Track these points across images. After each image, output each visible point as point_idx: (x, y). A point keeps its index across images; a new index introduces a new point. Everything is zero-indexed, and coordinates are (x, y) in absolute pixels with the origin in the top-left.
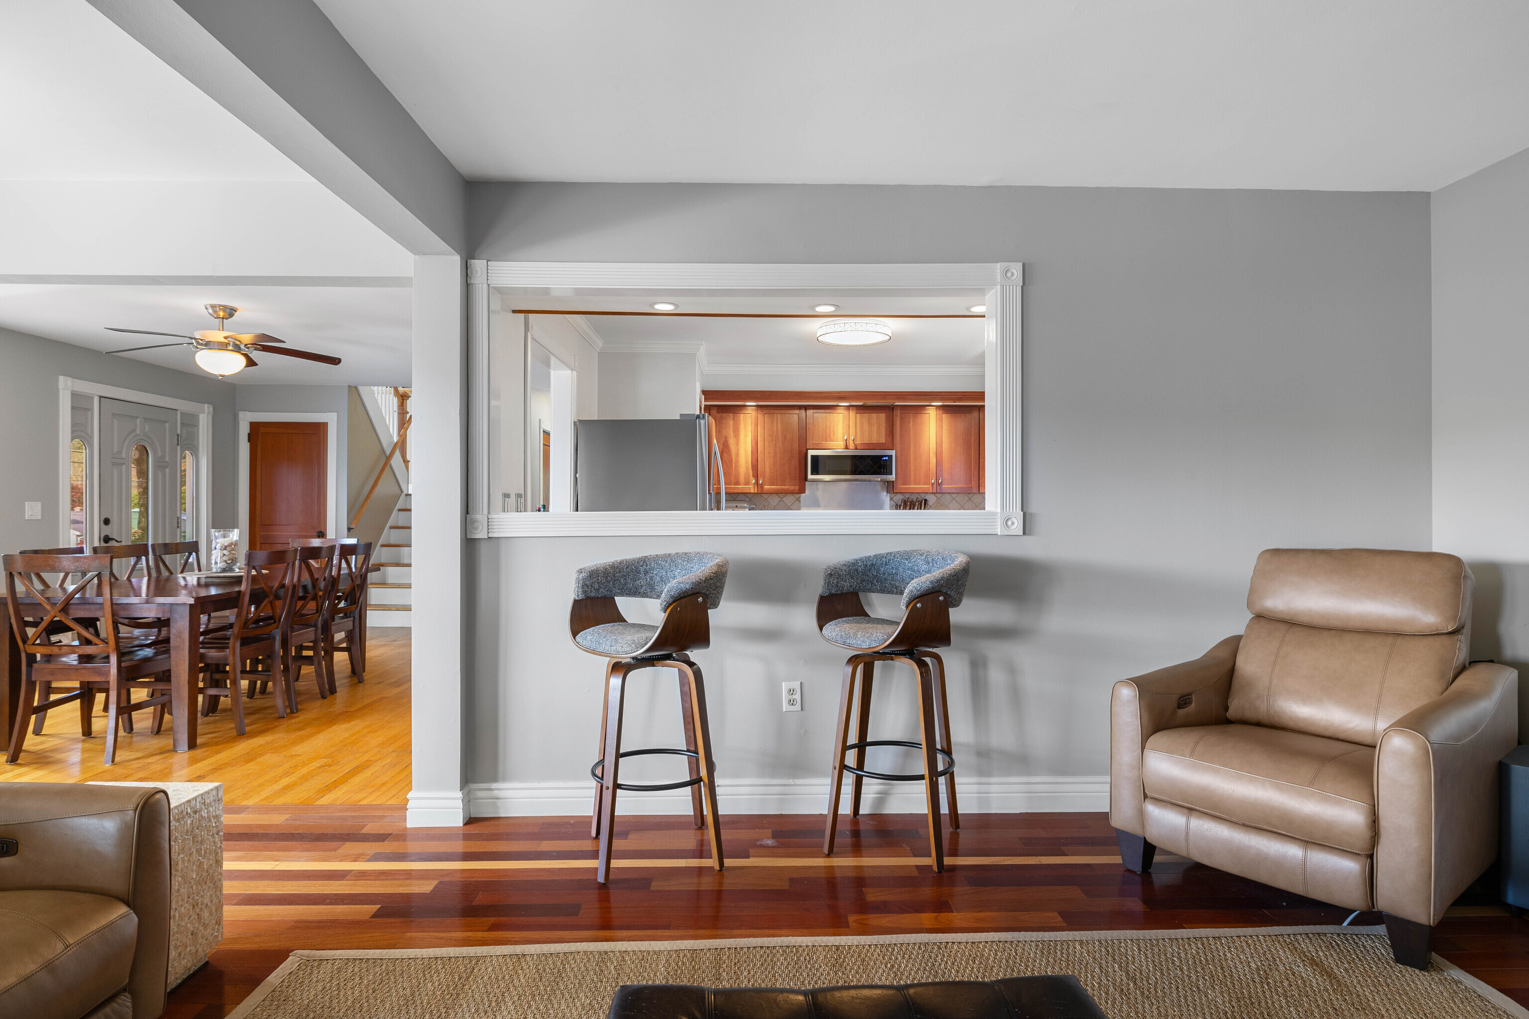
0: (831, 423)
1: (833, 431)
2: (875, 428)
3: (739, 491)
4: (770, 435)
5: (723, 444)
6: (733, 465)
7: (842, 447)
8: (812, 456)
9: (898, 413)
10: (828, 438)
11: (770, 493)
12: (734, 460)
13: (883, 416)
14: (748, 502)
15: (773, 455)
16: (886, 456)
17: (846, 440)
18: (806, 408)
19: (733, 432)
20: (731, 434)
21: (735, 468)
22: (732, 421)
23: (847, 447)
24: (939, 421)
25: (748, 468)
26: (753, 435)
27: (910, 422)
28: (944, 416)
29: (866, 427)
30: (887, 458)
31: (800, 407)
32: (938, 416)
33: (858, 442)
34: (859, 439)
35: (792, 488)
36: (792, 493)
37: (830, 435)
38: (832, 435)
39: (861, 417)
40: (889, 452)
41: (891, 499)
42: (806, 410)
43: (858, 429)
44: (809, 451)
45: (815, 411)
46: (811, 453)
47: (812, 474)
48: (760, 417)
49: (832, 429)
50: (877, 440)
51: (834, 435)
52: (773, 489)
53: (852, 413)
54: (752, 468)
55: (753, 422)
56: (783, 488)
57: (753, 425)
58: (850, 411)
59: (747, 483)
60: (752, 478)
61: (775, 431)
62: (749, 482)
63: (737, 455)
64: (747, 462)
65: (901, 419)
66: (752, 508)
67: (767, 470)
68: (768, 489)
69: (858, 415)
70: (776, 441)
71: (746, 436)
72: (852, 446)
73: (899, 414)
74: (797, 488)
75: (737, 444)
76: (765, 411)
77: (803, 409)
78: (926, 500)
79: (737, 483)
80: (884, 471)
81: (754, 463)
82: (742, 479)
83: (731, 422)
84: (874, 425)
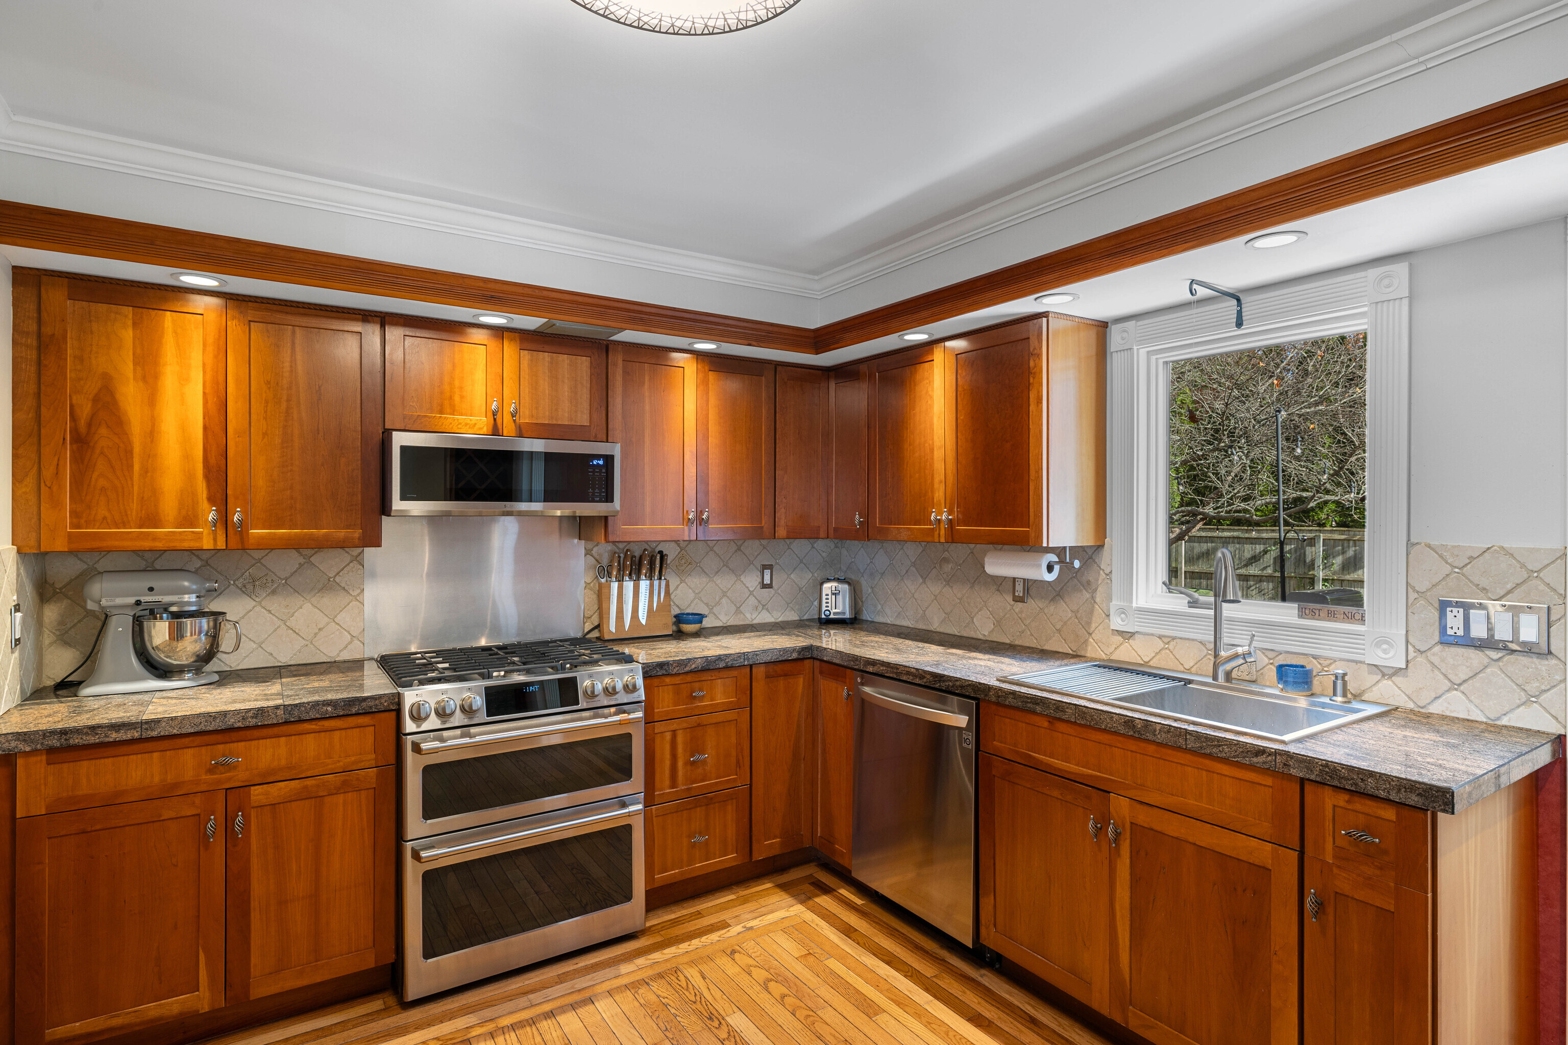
0: (454, 366)
1: (461, 388)
2: (565, 391)
3: (159, 545)
4: (268, 383)
5: (96, 400)
6: (137, 467)
7: (485, 430)
8: (404, 449)
9: (617, 360)
10: (446, 403)
11: (270, 546)
12: (137, 449)
13: (583, 363)
14: (196, 572)
15: (278, 440)
16: (598, 457)
17: (494, 414)
18: (384, 319)
19: (135, 364)
20: (128, 369)
21: (145, 471)
22: (131, 333)
23: (496, 431)
24: (703, 384)
25: (190, 476)
26: (208, 377)
27: (644, 383)
28: (712, 376)
29: (544, 385)
30: (601, 462)
31: (366, 316)
32: (701, 376)
33: (525, 419)
34: (527, 413)
35: (342, 533)
36: (342, 545)
37: (451, 398)
38: (457, 398)
39: (532, 360)
40: (602, 448)
41: (588, 552)
42: (383, 326)
43: (525, 390)
44: (394, 433)
45: (408, 331)
46: (400, 439)
47: (403, 498)
48: (236, 328)
49: (457, 383)
50: (571, 420)
51: (462, 397)
52: (281, 537)
53: (510, 349)
54: (207, 477)
55: (211, 340)
56: (312, 534)
57: (210, 349)
58: (506, 343)
59: (189, 519)
60: (204, 504)
61: (286, 374)
62: (196, 516)
63: (152, 434)
64: (187, 457)
65: (626, 373)
66: (209, 591)
67: (260, 482)
68: (261, 537)
69: (525, 353)
70: (288, 400)
71: (184, 380)
72: (508, 428)
73: (620, 362)
74: (357, 533)
75: (152, 399)
76: (251, 314)
77: (374, 322)
78: (663, 556)
79: (153, 520)
80: (593, 493)
81: (213, 461)
82: (169, 506)
83: (128, 335)
84: (563, 381)
